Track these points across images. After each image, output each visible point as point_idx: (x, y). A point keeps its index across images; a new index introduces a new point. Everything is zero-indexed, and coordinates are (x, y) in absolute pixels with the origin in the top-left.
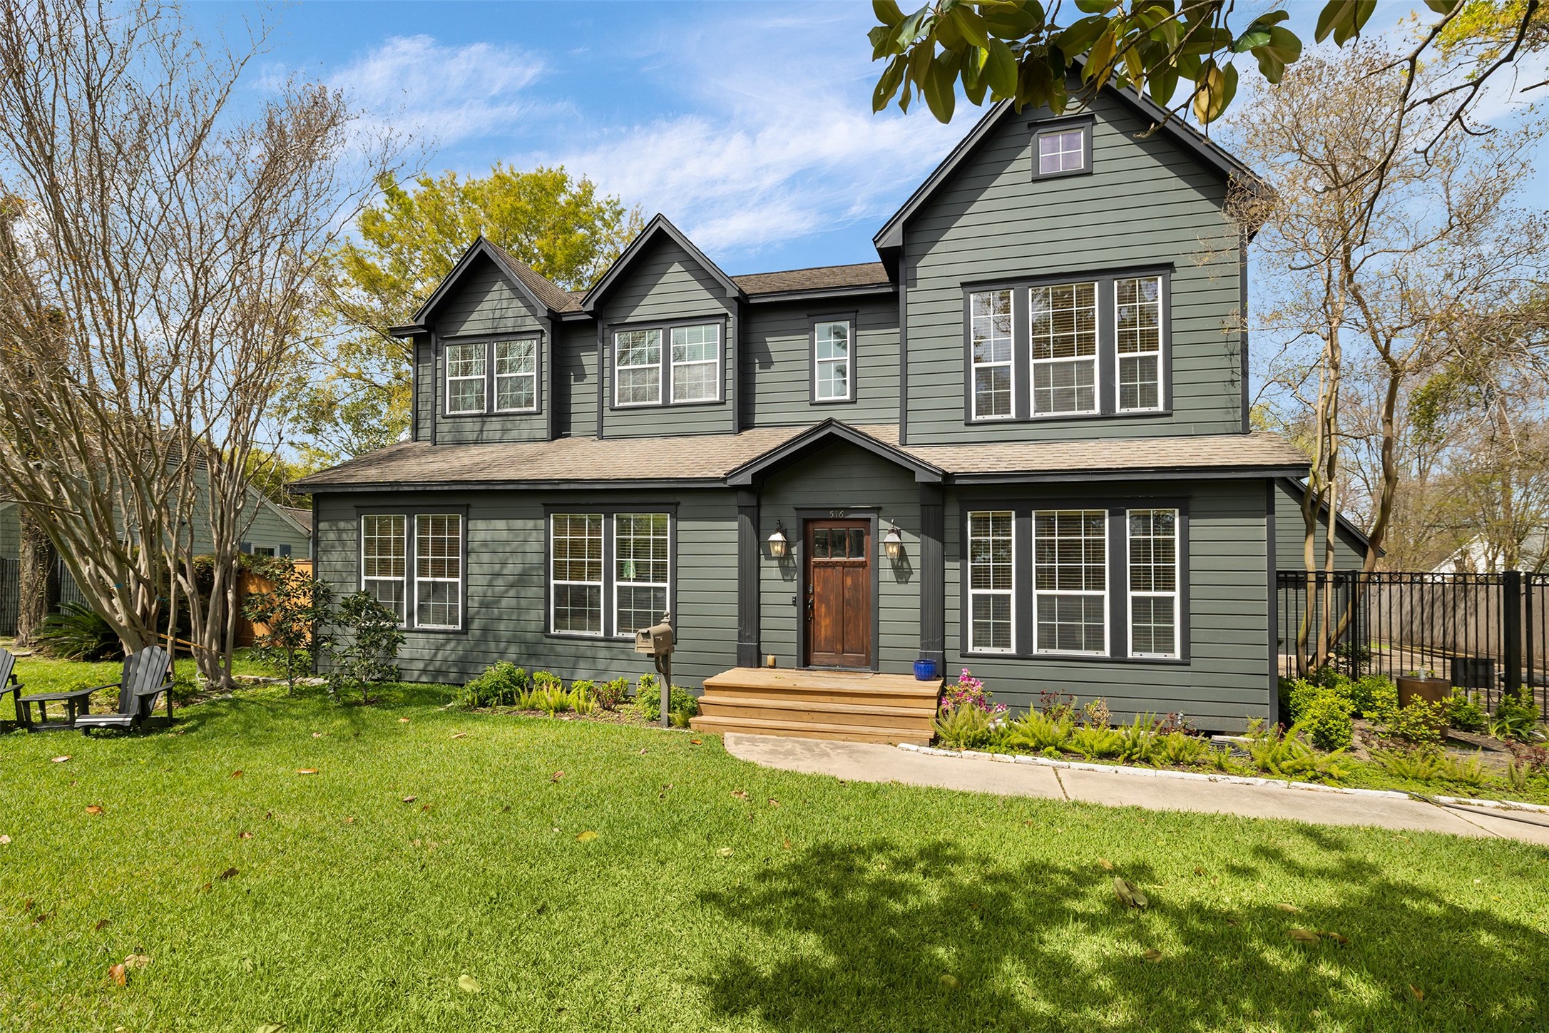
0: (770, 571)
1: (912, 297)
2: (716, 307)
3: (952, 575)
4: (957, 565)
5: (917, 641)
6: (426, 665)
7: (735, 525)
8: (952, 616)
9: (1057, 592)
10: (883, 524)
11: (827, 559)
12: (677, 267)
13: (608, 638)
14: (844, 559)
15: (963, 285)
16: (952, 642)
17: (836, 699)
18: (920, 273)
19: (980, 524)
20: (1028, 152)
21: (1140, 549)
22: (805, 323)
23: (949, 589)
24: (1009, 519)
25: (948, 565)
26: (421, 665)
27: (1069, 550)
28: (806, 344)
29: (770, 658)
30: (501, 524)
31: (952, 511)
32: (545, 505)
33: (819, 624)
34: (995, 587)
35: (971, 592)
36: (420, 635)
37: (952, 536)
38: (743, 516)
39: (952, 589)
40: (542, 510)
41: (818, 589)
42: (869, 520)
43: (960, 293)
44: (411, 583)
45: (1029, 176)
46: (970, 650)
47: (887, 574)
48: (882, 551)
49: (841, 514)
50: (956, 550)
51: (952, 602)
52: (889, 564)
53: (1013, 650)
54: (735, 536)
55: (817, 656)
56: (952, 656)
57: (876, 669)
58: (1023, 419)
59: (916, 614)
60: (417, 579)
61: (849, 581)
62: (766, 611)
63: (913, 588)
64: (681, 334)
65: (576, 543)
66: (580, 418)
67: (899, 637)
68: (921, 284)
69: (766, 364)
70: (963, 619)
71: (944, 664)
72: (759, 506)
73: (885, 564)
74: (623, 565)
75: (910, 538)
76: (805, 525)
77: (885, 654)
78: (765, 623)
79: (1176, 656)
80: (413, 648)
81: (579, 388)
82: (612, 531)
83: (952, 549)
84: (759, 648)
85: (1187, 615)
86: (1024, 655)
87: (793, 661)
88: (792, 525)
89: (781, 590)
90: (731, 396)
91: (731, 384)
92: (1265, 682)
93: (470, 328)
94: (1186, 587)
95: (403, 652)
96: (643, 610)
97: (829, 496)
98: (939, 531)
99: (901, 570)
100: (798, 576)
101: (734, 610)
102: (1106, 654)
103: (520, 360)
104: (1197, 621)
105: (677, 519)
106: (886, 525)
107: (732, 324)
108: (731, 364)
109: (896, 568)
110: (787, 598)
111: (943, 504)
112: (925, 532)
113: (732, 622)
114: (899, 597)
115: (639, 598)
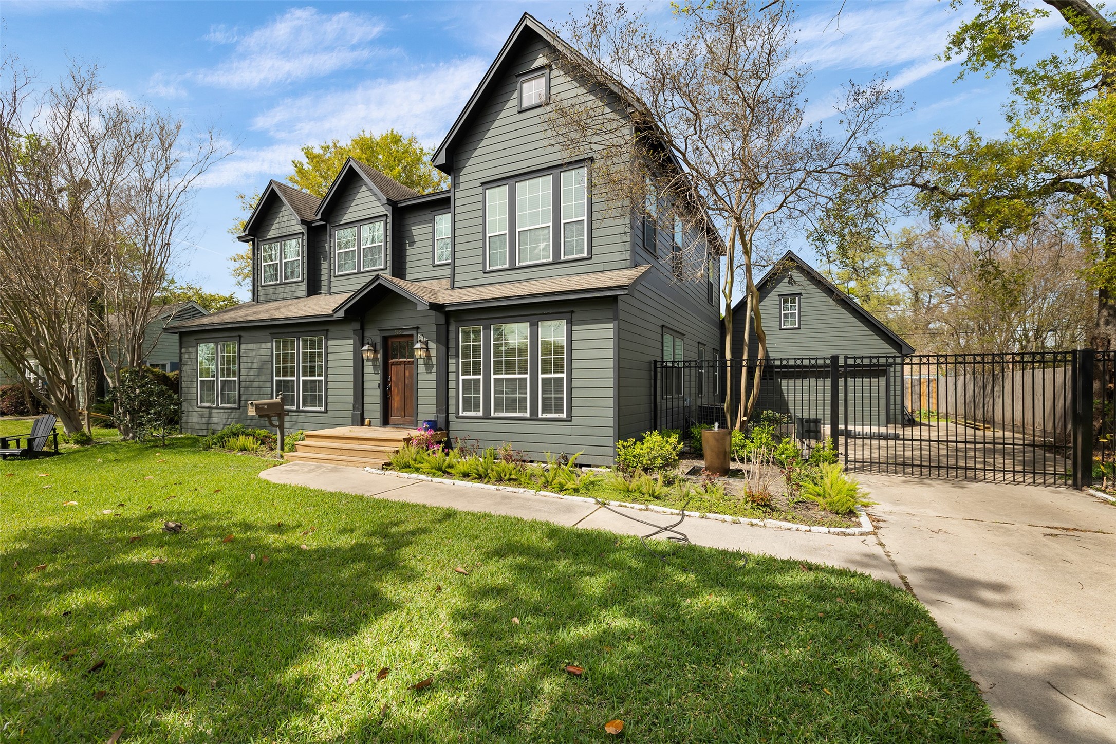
0: (368, 369)
1: (457, 194)
2: (382, 210)
3: (452, 367)
4: (455, 360)
5: (434, 409)
7: (352, 341)
9: (504, 376)
11: (397, 360)
13: (298, 410)
14: (405, 360)
16: (452, 409)
17: (361, 442)
19: (467, 335)
21: (547, 345)
22: (430, 217)
23: (450, 376)
24: (480, 330)
28: (430, 230)
29: (367, 421)
32: (270, 334)
33: (394, 399)
34: (473, 374)
35: (461, 377)
36: (222, 410)
38: (354, 336)
40: (269, 337)
41: (394, 379)
42: (412, 335)
43: (482, 191)
44: (217, 381)
45: (516, 110)
46: (461, 414)
47: (422, 369)
49: (400, 333)
50: (454, 351)
53: (481, 414)
54: (351, 348)
55: (393, 419)
57: (416, 427)
58: (512, 267)
59: (435, 393)
60: (220, 379)
62: (366, 392)
63: (433, 376)
64: (365, 230)
65: (285, 356)
66: (324, 283)
67: (427, 406)
68: (462, 186)
69: (412, 243)
70: (457, 394)
71: (447, 422)
72: (363, 329)
73: (421, 362)
74: (304, 367)
75: (432, 345)
76: (385, 339)
77: (421, 417)
78: (366, 399)
79: (564, 416)
80: (218, 418)
81: (324, 265)
82: (299, 349)
83: (452, 351)
84: (362, 415)
85: (570, 390)
86: (487, 416)
87: (378, 422)
88: (378, 340)
89: (373, 379)
90: (389, 264)
91: (389, 257)
92: (611, 432)
93: (272, 234)
94: (570, 371)
95: (215, 420)
96: (313, 393)
97: (396, 321)
98: (444, 340)
99: (428, 365)
100: (380, 371)
101: (351, 392)
102: (528, 415)
103: (294, 250)
104: (575, 393)
105: (327, 339)
106: (420, 337)
107: (389, 220)
108: (389, 245)
109: (426, 364)
110: (376, 384)
111: (447, 323)
112: (438, 341)
113: (351, 399)
114: (427, 383)
115: (311, 387)
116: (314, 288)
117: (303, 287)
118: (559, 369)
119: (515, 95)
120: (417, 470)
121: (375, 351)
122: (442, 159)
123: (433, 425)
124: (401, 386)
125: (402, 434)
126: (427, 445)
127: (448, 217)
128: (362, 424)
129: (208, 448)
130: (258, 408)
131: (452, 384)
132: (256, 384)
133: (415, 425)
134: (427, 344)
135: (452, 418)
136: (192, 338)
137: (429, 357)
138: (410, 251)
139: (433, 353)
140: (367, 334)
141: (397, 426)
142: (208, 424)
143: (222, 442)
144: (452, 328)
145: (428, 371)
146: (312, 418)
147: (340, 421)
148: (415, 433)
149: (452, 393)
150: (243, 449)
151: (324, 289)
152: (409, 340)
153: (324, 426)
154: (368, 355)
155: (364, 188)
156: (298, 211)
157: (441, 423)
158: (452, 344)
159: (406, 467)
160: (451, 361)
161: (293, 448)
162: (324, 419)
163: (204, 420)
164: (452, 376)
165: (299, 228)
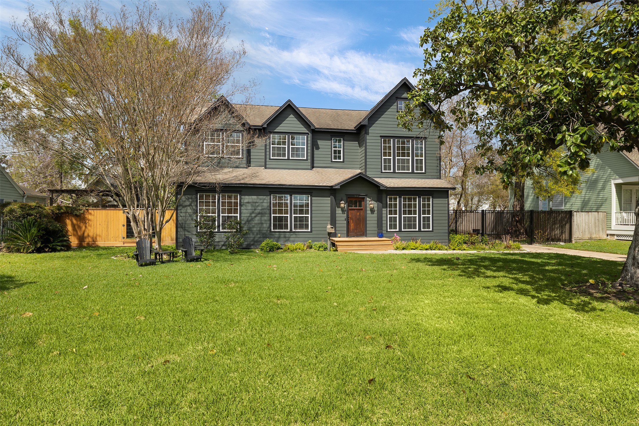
0: (339, 211)
1: (368, 137)
2: (305, 130)
3: (384, 212)
4: (386, 209)
5: (376, 229)
6: (225, 243)
7: (329, 199)
8: (384, 222)
9: (407, 216)
10: (368, 199)
11: (353, 208)
12: (292, 116)
13: (291, 231)
14: (357, 208)
15: (381, 136)
16: (384, 228)
18: (370, 131)
19: (391, 199)
20: (396, 104)
21: (424, 205)
22: (329, 137)
23: (383, 215)
24: (397, 198)
25: (383, 209)
26: (222, 243)
27: (410, 206)
28: (330, 144)
29: (339, 235)
30: (255, 197)
31: (384, 196)
32: (269, 191)
33: (350, 225)
34: (394, 215)
35: (388, 216)
36: (222, 233)
37: (384, 202)
38: (331, 196)
39: (384, 215)
40: (268, 193)
41: (351, 216)
43: (380, 138)
44: (219, 216)
45: (396, 110)
46: (388, 230)
47: (369, 212)
48: (368, 206)
49: (358, 196)
50: (385, 206)
51: (384, 219)
52: (369, 209)
53: (398, 230)
54: (329, 202)
55: (350, 234)
56: (384, 232)
57: (366, 236)
58: (394, 172)
59: (376, 222)
60: (221, 215)
61: (358, 214)
62: (337, 222)
63: (375, 215)
68: (370, 135)
70: (387, 223)
74: (295, 210)
77: (369, 232)
79: (431, 230)
82: (292, 200)
84: (335, 232)
85: (433, 220)
87: (345, 235)
88: (345, 199)
89: (341, 216)
90: (310, 158)
91: (309, 154)
92: (447, 235)
94: (433, 214)
96: (302, 223)
97: (354, 191)
98: (380, 201)
100: (346, 213)
102: (417, 230)
103: (235, 139)
104: (435, 222)
105: (312, 197)
107: (310, 136)
108: (310, 148)
109: (371, 210)
110: (343, 218)
114: (372, 218)
115: (300, 220)
117: (245, 162)
118: (428, 214)
132: (257, 218)
133: (364, 235)
145: (372, 213)
146: (302, 235)
147: (321, 236)
152: (363, 200)
153: (310, 238)
165: (241, 128)
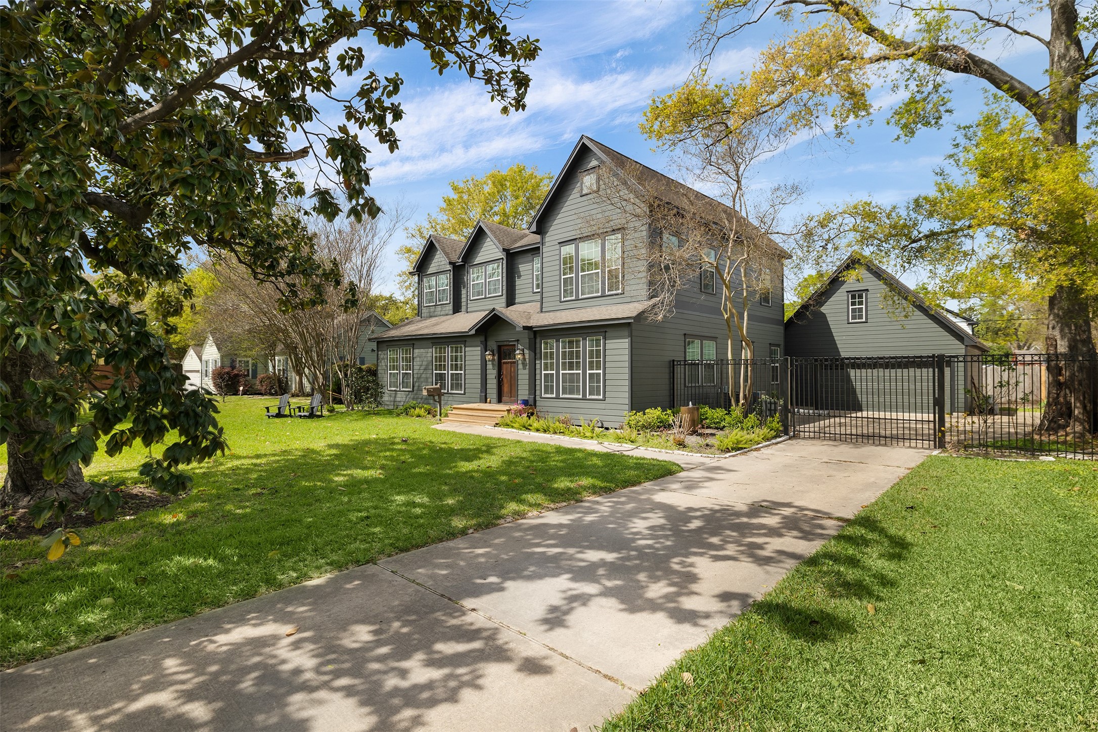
0: (490, 366)
2: (500, 255)
3: (538, 366)
7: (478, 349)
9: (567, 372)
13: (448, 393)
15: (559, 243)
16: (538, 393)
17: (484, 412)
18: (547, 240)
19: (546, 345)
21: (591, 352)
22: (530, 258)
24: (554, 343)
27: (571, 355)
28: (530, 267)
29: (489, 400)
30: (422, 350)
32: (432, 343)
33: (504, 386)
40: (431, 345)
41: (504, 373)
42: (514, 345)
45: (578, 195)
47: (520, 366)
53: (554, 395)
54: (479, 353)
55: (504, 399)
58: (577, 299)
59: (528, 382)
60: (401, 372)
62: (488, 381)
63: (527, 371)
64: (490, 268)
65: (440, 357)
66: (463, 304)
67: (523, 392)
68: (547, 244)
69: (519, 277)
70: (541, 383)
71: (535, 401)
72: (486, 340)
73: (520, 362)
74: (452, 365)
75: (526, 351)
76: (499, 347)
77: (520, 398)
78: (488, 386)
79: (601, 397)
80: (400, 397)
81: (464, 292)
82: (449, 352)
83: (538, 356)
84: (486, 396)
85: (605, 380)
86: (558, 397)
87: (495, 400)
88: (495, 348)
89: (492, 373)
90: (504, 292)
91: (504, 288)
92: (627, 407)
93: (430, 271)
94: (605, 368)
95: (398, 399)
96: (457, 382)
97: (504, 336)
98: (534, 348)
99: (524, 364)
100: (496, 368)
101: (479, 381)
102: (581, 397)
103: (444, 282)
104: (607, 383)
105: (465, 347)
106: (520, 347)
107: (505, 262)
108: (505, 279)
109: (523, 364)
110: (494, 376)
111: (535, 337)
112: (530, 349)
113: (479, 386)
114: (523, 375)
115: (456, 377)
116: (457, 309)
117: (450, 307)
118: (598, 368)
119: (579, 185)
120: (512, 427)
121: (493, 355)
122: (534, 228)
123: (525, 402)
124: (509, 377)
125: (506, 407)
126: (520, 413)
127: (540, 258)
128: (486, 402)
129: (398, 415)
130: (428, 391)
131: (538, 377)
132: (424, 376)
133: (516, 402)
134: (523, 350)
135: (538, 398)
136: (384, 345)
137: (524, 359)
138: (518, 282)
139: (527, 356)
140: (489, 343)
141: (506, 403)
142: (394, 401)
143: (406, 412)
144: (538, 341)
145: (524, 368)
146: (457, 398)
147: (473, 400)
148: (514, 407)
149: (538, 382)
150: (419, 416)
151: (464, 308)
152: (513, 349)
153: (464, 402)
154: (489, 357)
155: (488, 239)
156: (447, 254)
157: (531, 402)
158: (538, 351)
159: (507, 425)
160: (538, 362)
161: (446, 415)
162: (463, 398)
163: (392, 399)
164: (538, 372)
165: (449, 267)
